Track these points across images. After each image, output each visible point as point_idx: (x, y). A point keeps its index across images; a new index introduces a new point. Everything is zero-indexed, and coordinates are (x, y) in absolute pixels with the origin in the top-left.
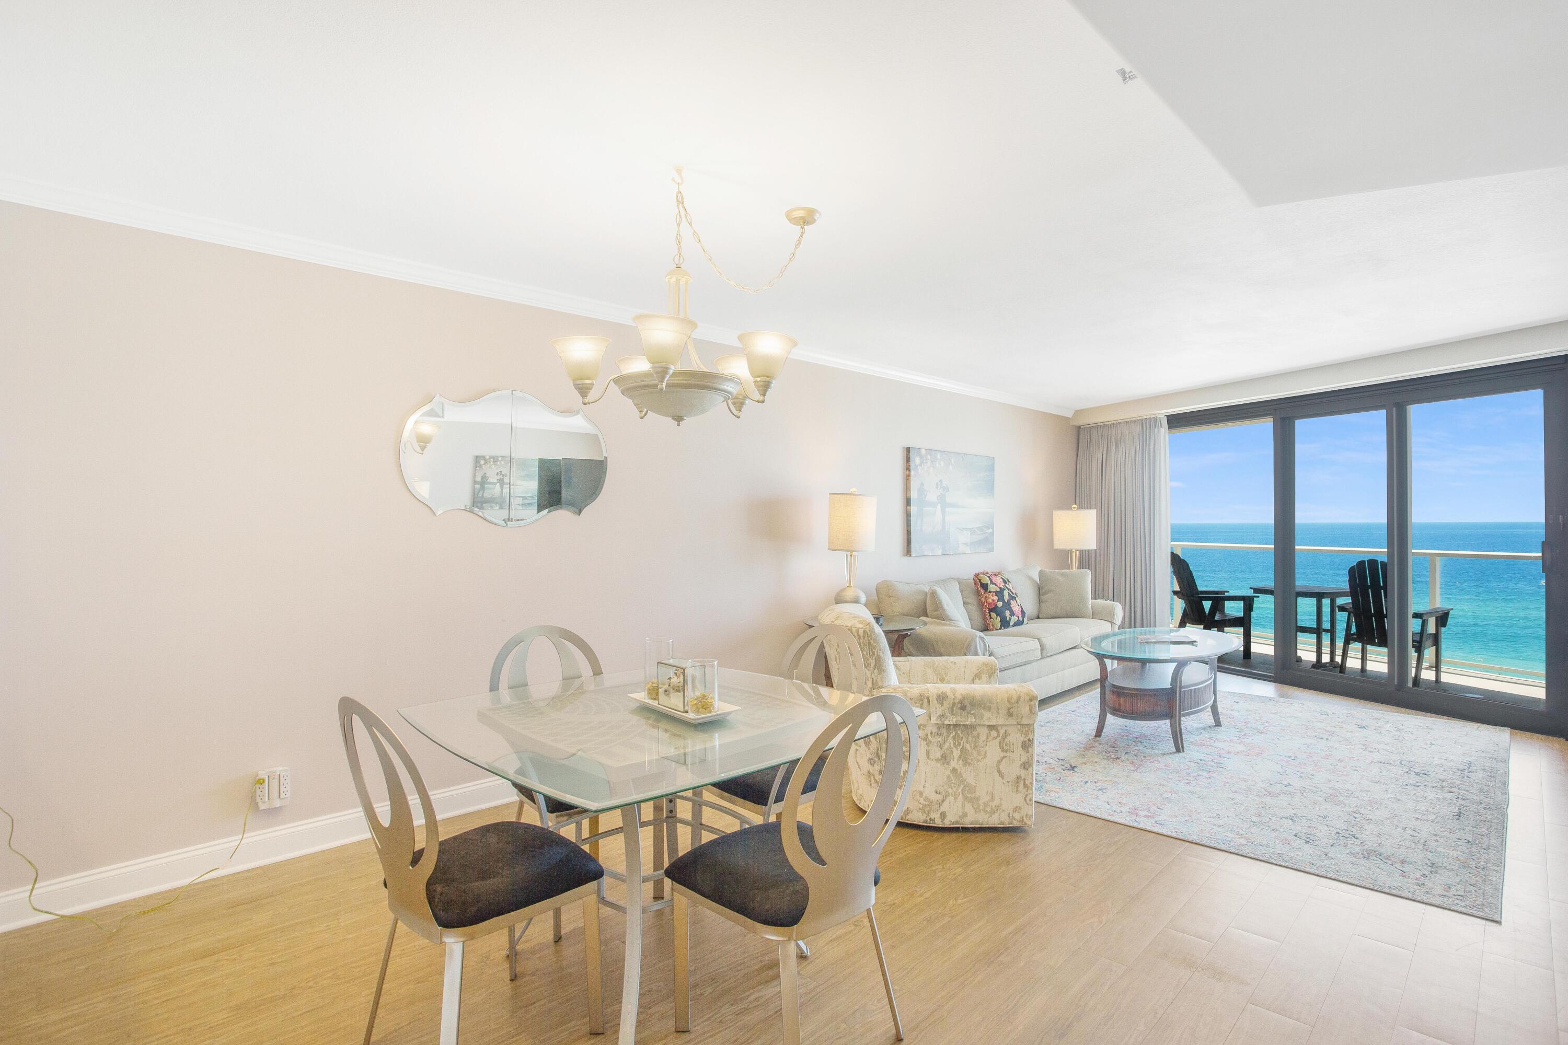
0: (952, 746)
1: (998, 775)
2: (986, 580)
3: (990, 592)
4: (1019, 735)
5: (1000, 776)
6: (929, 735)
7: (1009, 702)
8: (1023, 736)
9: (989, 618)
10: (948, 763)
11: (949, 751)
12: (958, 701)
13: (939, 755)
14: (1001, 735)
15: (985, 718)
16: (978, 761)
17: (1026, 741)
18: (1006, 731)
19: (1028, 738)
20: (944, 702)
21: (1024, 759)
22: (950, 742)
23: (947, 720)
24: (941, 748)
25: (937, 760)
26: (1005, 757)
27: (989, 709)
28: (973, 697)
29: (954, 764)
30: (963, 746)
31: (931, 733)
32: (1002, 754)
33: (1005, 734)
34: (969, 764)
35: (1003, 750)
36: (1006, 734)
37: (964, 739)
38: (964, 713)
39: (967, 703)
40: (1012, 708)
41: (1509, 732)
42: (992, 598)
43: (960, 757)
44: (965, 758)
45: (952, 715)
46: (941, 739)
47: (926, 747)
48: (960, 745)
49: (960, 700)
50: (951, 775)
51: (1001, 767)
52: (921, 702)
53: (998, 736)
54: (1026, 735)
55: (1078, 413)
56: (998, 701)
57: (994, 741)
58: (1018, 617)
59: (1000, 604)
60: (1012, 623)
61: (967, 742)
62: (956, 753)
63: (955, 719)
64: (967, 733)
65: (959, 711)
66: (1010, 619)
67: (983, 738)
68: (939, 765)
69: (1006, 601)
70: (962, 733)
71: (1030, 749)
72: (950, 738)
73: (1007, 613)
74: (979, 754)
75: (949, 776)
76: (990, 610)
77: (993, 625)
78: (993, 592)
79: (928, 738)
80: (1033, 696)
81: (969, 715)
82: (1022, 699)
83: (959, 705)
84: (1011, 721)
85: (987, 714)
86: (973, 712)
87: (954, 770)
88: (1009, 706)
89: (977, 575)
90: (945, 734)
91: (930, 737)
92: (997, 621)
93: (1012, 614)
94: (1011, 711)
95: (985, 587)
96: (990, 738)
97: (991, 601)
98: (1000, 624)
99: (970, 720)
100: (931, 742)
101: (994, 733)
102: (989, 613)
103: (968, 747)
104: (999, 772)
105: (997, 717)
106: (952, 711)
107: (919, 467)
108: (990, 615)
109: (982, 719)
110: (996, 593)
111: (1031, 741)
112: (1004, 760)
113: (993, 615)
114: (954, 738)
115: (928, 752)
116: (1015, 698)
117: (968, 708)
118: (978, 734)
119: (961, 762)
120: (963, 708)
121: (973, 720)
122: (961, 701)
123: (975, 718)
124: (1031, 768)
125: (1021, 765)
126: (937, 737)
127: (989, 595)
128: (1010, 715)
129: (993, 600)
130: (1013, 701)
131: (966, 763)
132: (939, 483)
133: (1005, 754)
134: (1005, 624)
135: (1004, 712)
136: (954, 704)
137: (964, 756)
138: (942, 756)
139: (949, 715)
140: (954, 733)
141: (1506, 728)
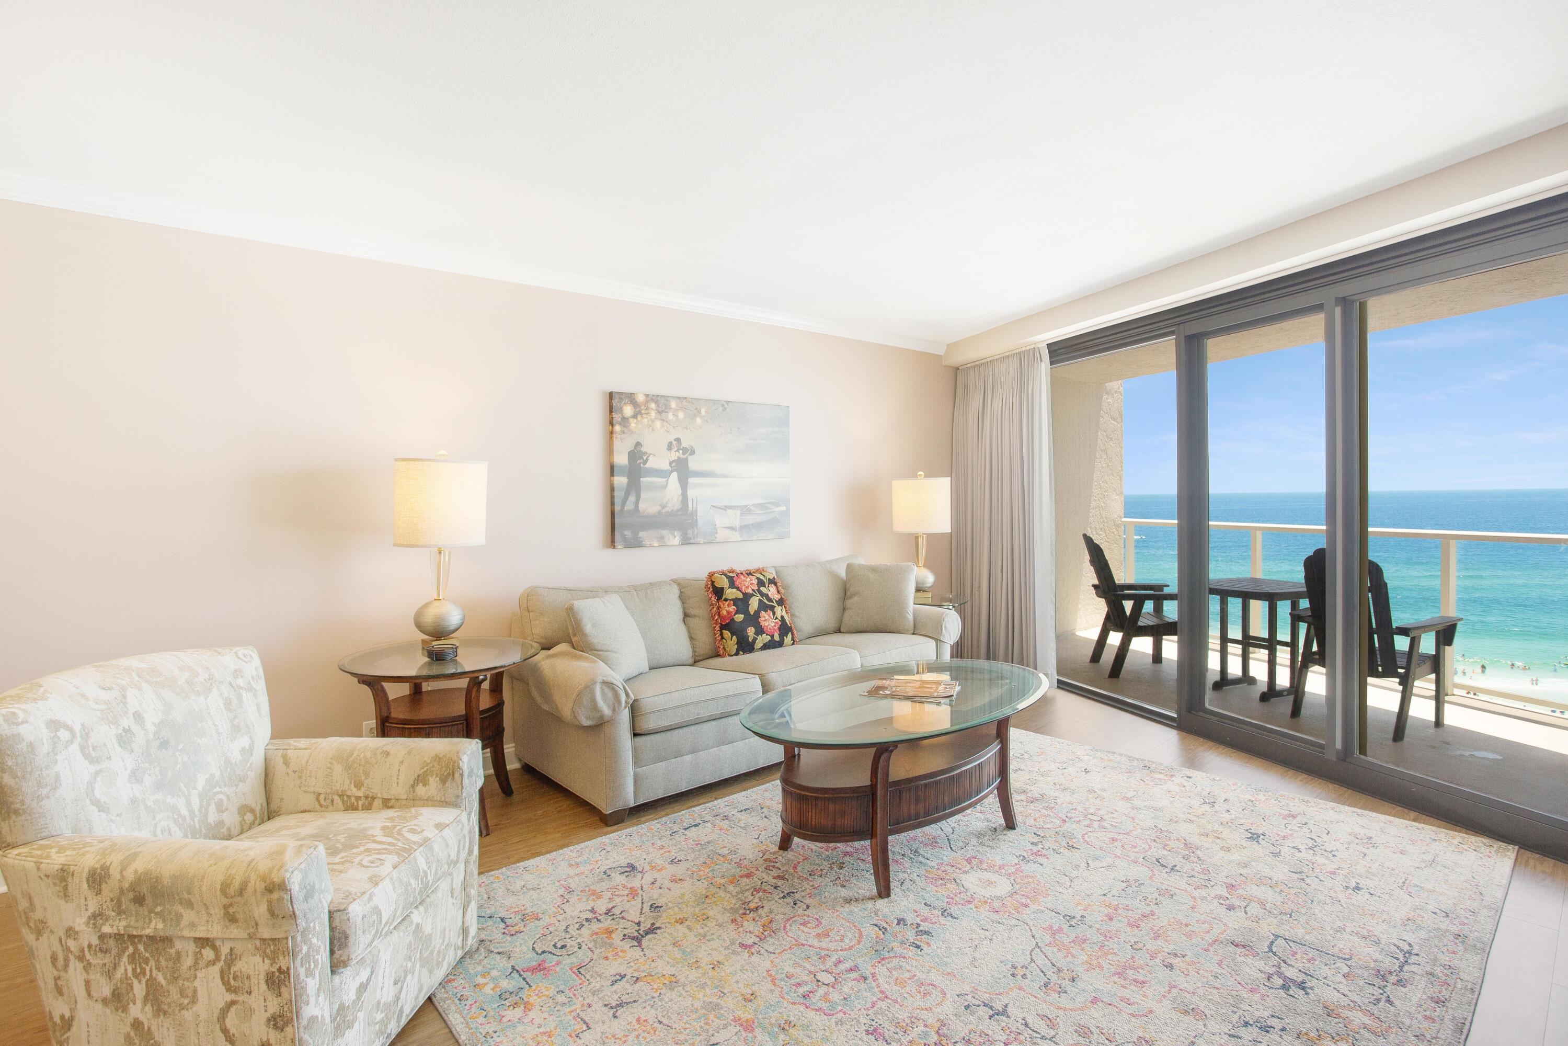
0: (130, 974)
1: (224, 1039)
2: (724, 582)
3: (726, 600)
4: (258, 959)
5: (226, 1040)
6: (86, 950)
7: (224, 892)
8: (267, 961)
9: (719, 638)
10: (125, 1009)
11: (124, 985)
12: (127, 885)
13: (107, 991)
14: (223, 958)
15: (184, 923)
16: (182, 1007)
17: (273, 973)
18: (231, 949)
19: (277, 966)
20: (104, 886)
21: (273, 1008)
22: (125, 967)
23: (107, 924)
24: (110, 978)
25: (105, 1001)
26: (233, 1003)
27: (190, 905)
28: (158, 880)
29: (136, 1010)
30: (151, 975)
31: (90, 946)
32: (229, 997)
33: (231, 955)
34: (165, 1013)
35: (229, 989)
36: (233, 957)
37: (152, 963)
38: (144, 910)
39: (144, 889)
40: (231, 905)
41: (1513, 856)
42: (727, 609)
43: (146, 998)
44: (157, 1000)
45: (119, 913)
46: (107, 959)
47: (84, 973)
48: (145, 974)
49: (132, 883)
50: (132, 1034)
51: (228, 1022)
52: (63, 884)
53: (217, 958)
54: (274, 960)
55: (950, 347)
56: (204, 888)
57: (211, 969)
58: (772, 636)
59: (740, 617)
60: (759, 644)
61: (158, 969)
62: (139, 989)
63: (123, 923)
64: (157, 949)
65: (132, 907)
66: (755, 640)
67: (188, 961)
68: (108, 1011)
69: (752, 613)
70: (146, 950)
71: (283, 989)
72: (125, 959)
73: (751, 631)
74: (182, 993)
75: (128, 1034)
76: (723, 627)
77: (724, 648)
78: (730, 600)
79: (84, 955)
80: (273, 883)
81: (152, 915)
82: (250, 889)
83: (131, 895)
84: (235, 931)
85: (188, 915)
86: (159, 909)
87: (137, 1025)
88: (226, 901)
89: (711, 575)
90: (114, 951)
91: (88, 956)
92: (731, 643)
93: (760, 631)
94: (231, 910)
95: (718, 592)
96: (202, 963)
97: (724, 613)
98: (736, 646)
99: (156, 926)
100: (90, 964)
101: (208, 953)
102: (721, 631)
103: (161, 979)
104: (225, 1031)
105: (208, 921)
106: (120, 906)
107: (631, 420)
108: (722, 634)
109: (178, 924)
110: (736, 601)
111: (285, 973)
112: (233, 1009)
113: (727, 634)
114: (132, 959)
115: (87, 983)
116: (236, 884)
117: (149, 901)
118: (178, 953)
119: (148, 1008)
120: (139, 900)
121: (160, 926)
122: (134, 887)
123: (164, 921)
124: (290, 1026)
125: (269, 1020)
126: (100, 955)
127: (724, 604)
128: (233, 919)
129: (728, 612)
130: (232, 891)
131: (159, 1011)
132: (674, 443)
133: (233, 997)
134: (746, 646)
135: (217, 912)
136: (122, 891)
137: (154, 995)
138: (113, 993)
139: (113, 914)
140: (131, 949)
141: (1511, 847)
